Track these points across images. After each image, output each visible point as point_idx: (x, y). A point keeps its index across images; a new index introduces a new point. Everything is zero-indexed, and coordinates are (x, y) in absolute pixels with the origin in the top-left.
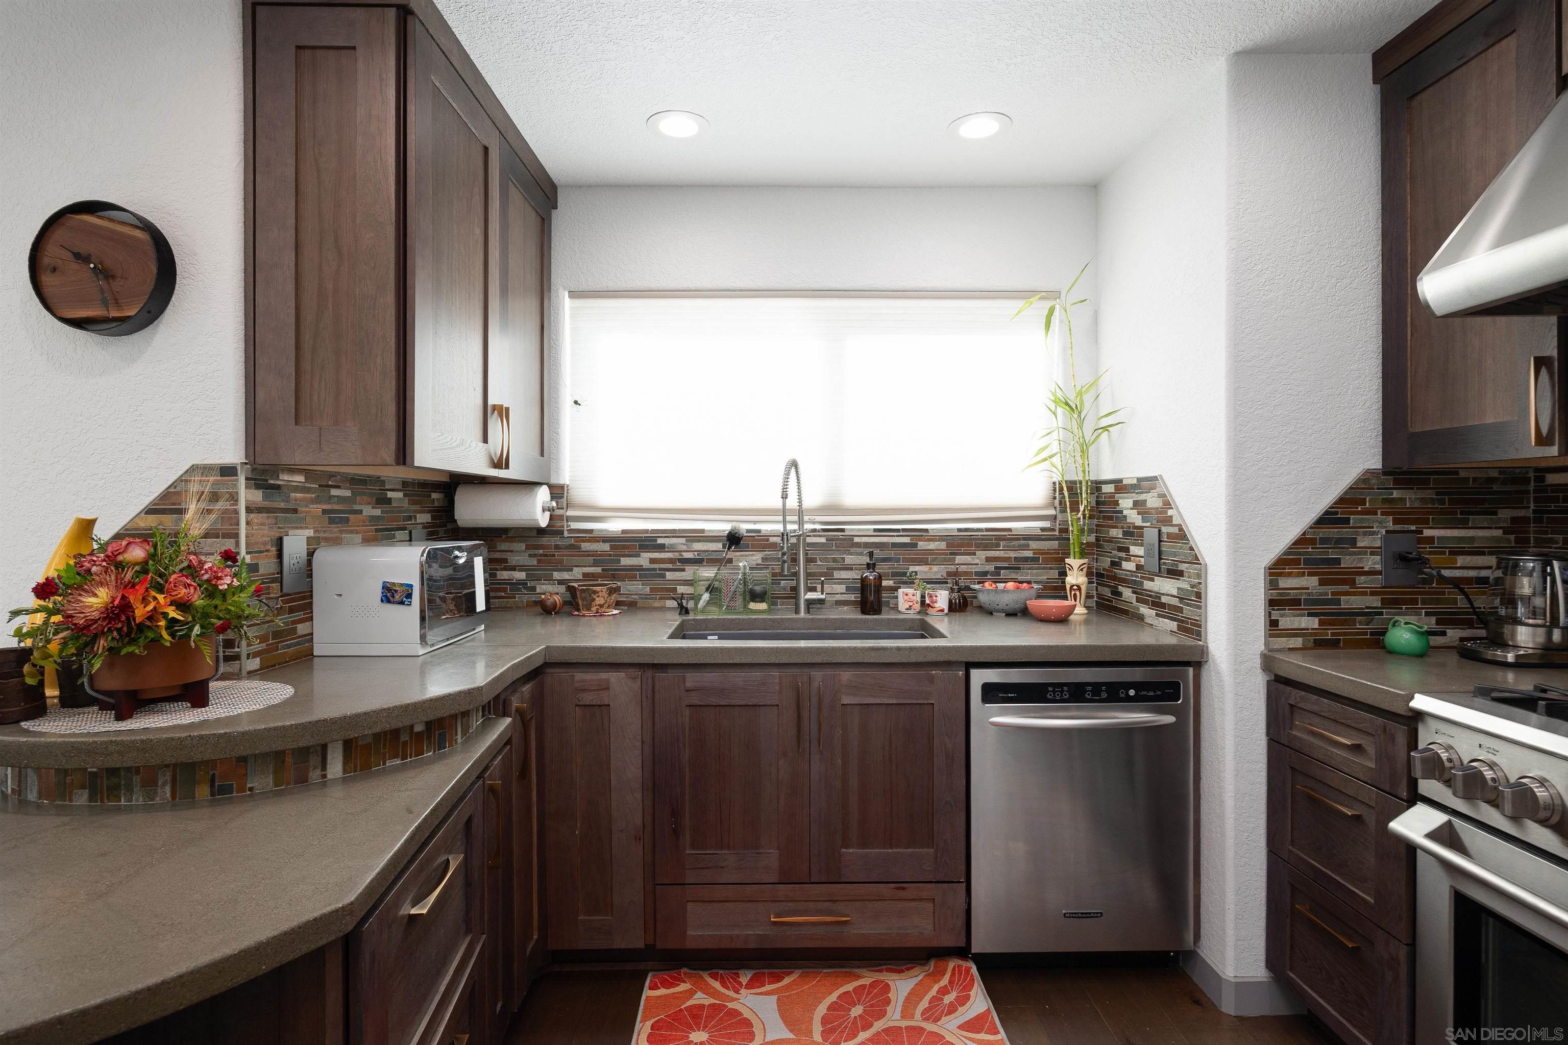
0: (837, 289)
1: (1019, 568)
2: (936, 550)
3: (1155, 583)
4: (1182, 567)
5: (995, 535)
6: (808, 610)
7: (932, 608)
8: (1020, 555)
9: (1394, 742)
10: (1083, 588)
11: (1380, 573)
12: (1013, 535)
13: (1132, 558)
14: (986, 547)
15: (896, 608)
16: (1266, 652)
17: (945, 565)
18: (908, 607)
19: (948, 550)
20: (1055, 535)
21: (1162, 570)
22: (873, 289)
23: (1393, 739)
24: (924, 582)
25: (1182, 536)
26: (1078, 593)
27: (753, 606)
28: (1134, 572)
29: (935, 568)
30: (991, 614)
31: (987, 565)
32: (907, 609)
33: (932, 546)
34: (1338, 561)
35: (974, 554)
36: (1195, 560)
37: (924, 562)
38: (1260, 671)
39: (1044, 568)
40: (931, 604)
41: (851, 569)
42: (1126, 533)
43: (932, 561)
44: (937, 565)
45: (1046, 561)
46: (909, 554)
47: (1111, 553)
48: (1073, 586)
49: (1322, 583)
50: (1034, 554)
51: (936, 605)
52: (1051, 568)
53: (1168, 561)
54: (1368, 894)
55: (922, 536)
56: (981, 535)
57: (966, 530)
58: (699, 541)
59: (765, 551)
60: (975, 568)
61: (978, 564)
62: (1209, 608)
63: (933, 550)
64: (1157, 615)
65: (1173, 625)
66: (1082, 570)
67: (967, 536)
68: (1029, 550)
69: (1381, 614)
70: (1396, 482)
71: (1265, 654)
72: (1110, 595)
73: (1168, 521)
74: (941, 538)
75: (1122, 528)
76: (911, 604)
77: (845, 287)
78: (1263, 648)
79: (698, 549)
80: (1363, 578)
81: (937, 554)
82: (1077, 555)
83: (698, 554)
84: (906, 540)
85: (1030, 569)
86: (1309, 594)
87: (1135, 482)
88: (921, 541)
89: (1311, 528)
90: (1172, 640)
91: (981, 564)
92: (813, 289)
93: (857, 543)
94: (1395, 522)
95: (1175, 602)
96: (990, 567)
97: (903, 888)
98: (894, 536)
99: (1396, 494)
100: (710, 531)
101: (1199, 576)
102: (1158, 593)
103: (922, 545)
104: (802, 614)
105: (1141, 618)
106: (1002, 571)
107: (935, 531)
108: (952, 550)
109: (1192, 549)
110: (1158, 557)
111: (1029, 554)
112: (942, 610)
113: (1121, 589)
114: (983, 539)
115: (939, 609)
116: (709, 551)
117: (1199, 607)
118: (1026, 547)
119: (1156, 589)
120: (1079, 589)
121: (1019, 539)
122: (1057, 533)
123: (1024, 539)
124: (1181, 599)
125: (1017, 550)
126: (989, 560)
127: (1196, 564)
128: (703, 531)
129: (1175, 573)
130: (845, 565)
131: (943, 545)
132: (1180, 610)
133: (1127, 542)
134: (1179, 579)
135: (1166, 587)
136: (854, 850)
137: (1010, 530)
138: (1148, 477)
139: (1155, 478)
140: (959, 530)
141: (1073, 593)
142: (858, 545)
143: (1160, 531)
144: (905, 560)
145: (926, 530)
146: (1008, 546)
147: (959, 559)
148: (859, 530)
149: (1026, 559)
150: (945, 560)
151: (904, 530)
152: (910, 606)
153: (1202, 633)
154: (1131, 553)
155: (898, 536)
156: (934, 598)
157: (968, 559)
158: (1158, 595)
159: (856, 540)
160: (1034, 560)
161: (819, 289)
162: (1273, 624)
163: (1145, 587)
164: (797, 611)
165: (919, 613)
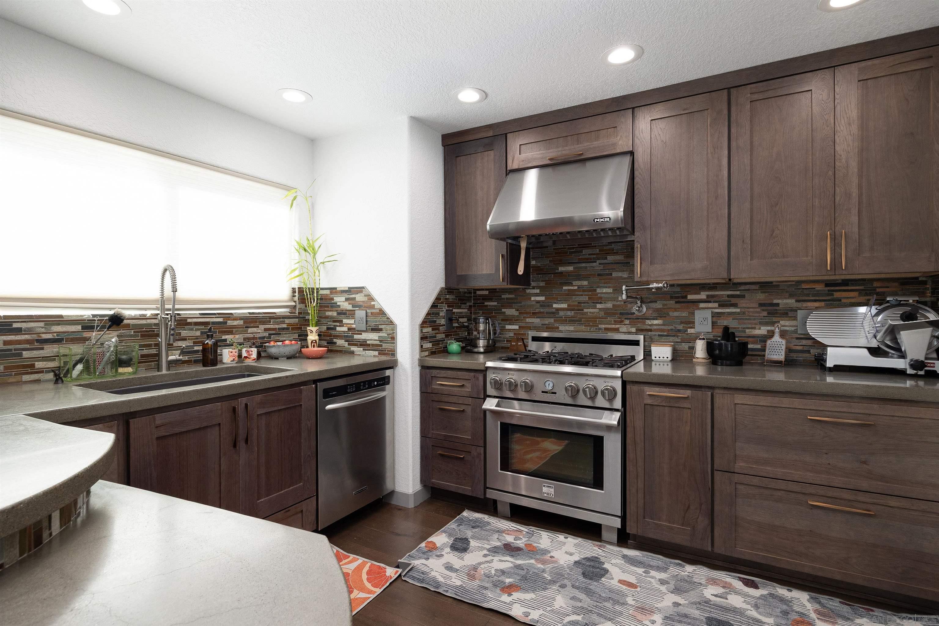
0: (174, 154)
1: (280, 334)
2: (238, 325)
3: (363, 335)
4: (380, 327)
5: (268, 316)
6: (168, 369)
7: (249, 358)
8: (280, 327)
9: (478, 380)
10: (317, 341)
11: (444, 325)
12: (277, 316)
13: (345, 325)
14: (264, 323)
15: (221, 362)
16: (420, 358)
17: (243, 334)
18: (232, 359)
19: (245, 325)
20: (296, 316)
21: (368, 329)
22: (198, 160)
23: (478, 379)
24: (238, 344)
25: (382, 313)
26: (315, 344)
27: (121, 370)
28: (346, 331)
29: (237, 336)
30: (278, 359)
31: (264, 333)
32: (232, 361)
33: (236, 323)
34: (435, 321)
35: (258, 327)
36: (391, 323)
37: (231, 333)
38: (418, 366)
39: (292, 333)
40: (248, 356)
41: (186, 340)
42: (339, 314)
43: (236, 332)
44: (238, 334)
45: (292, 329)
46: (222, 328)
47: (327, 323)
48: (313, 341)
49: (433, 330)
50: (287, 326)
51: (251, 356)
52: (295, 333)
53: (372, 324)
54: (469, 436)
55: (230, 317)
56: (262, 316)
57: (253, 313)
58: (59, 324)
59: (120, 330)
60: (259, 335)
61: (260, 333)
62: (398, 343)
63: (236, 325)
64: (363, 350)
65: (376, 353)
66: (317, 332)
67: (254, 317)
68: (285, 324)
69: (445, 340)
70: (448, 292)
71: (420, 359)
72: (326, 344)
73: (373, 307)
74: (241, 319)
75: (337, 311)
76: (234, 358)
77: (179, 154)
78: (418, 357)
79: (58, 331)
80: (441, 327)
81: (238, 328)
82: (314, 325)
83: (57, 335)
84: (221, 320)
85: (285, 334)
86: (430, 334)
87: (347, 289)
88: (229, 320)
89: (430, 309)
90: (376, 360)
91: (262, 333)
92: (156, 149)
93: (189, 323)
94: (448, 307)
95: (378, 343)
96: (266, 334)
97: (289, 510)
98: (213, 317)
99: (447, 296)
100: (68, 316)
101: (393, 330)
102: (366, 340)
103: (230, 323)
104: (164, 372)
105: (352, 353)
106: (272, 336)
107: (237, 314)
108: (247, 325)
109: (388, 318)
110: (365, 323)
111: (285, 326)
112: (255, 359)
113: (335, 340)
114: (263, 319)
115: (253, 359)
116: (69, 332)
117: (394, 343)
118: (283, 322)
119: (363, 338)
120: (316, 342)
121: (280, 318)
122: (297, 315)
123: (283, 318)
124: (381, 341)
125: (279, 324)
126: (266, 330)
127: (392, 325)
128: (61, 316)
129: (376, 329)
130: (181, 337)
131: (241, 322)
132: (381, 346)
133: (340, 318)
134: (380, 332)
135: (372, 337)
136: (263, 499)
137: (275, 313)
138: (358, 287)
139: (363, 288)
140: (250, 313)
141: (313, 344)
142: (190, 324)
143: (366, 311)
144: (219, 332)
145: (231, 314)
146: (275, 322)
147: (250, 330)
148: (190, 314)
149: (283, 329)
150: (242, 331)
151: (218, 314)
152: (234, 359)
153: (395, 354)
154: (344, 323)
155: (215, 317)
156: (251, 353)
157: (255, 330)
158: (365, 341)
159: (189, 320)
160: (287, 329)
161: (161, 150)
162: (422, 346)
163: (355, 338)
164: (159, 369)
165: (237, 363)
